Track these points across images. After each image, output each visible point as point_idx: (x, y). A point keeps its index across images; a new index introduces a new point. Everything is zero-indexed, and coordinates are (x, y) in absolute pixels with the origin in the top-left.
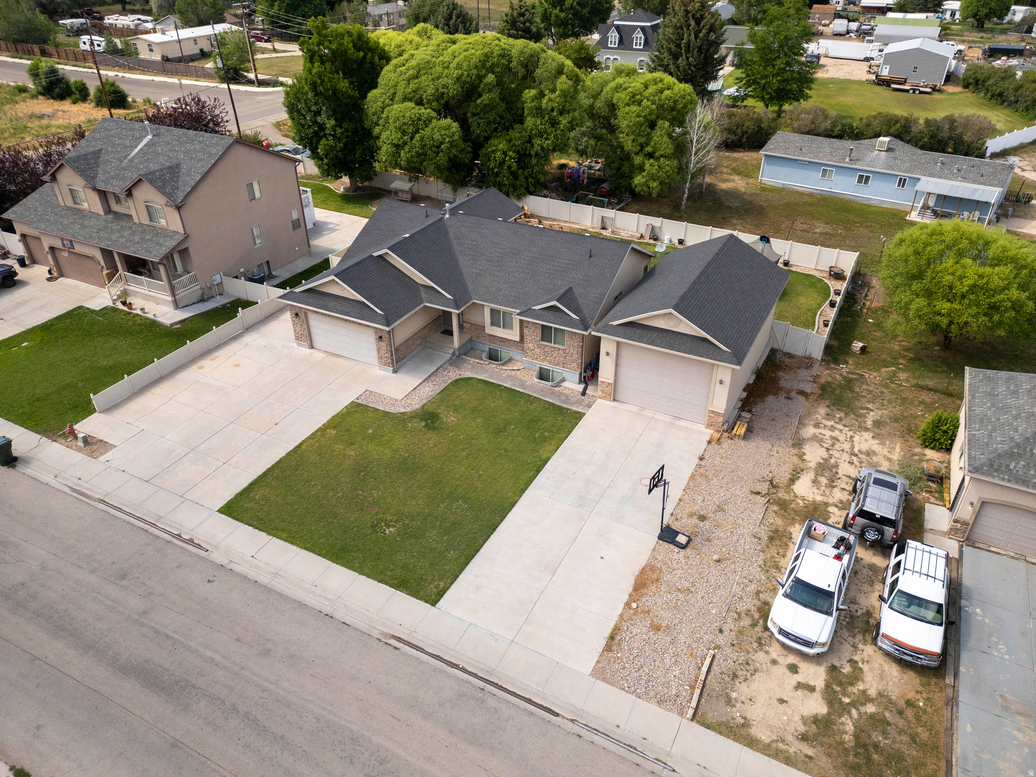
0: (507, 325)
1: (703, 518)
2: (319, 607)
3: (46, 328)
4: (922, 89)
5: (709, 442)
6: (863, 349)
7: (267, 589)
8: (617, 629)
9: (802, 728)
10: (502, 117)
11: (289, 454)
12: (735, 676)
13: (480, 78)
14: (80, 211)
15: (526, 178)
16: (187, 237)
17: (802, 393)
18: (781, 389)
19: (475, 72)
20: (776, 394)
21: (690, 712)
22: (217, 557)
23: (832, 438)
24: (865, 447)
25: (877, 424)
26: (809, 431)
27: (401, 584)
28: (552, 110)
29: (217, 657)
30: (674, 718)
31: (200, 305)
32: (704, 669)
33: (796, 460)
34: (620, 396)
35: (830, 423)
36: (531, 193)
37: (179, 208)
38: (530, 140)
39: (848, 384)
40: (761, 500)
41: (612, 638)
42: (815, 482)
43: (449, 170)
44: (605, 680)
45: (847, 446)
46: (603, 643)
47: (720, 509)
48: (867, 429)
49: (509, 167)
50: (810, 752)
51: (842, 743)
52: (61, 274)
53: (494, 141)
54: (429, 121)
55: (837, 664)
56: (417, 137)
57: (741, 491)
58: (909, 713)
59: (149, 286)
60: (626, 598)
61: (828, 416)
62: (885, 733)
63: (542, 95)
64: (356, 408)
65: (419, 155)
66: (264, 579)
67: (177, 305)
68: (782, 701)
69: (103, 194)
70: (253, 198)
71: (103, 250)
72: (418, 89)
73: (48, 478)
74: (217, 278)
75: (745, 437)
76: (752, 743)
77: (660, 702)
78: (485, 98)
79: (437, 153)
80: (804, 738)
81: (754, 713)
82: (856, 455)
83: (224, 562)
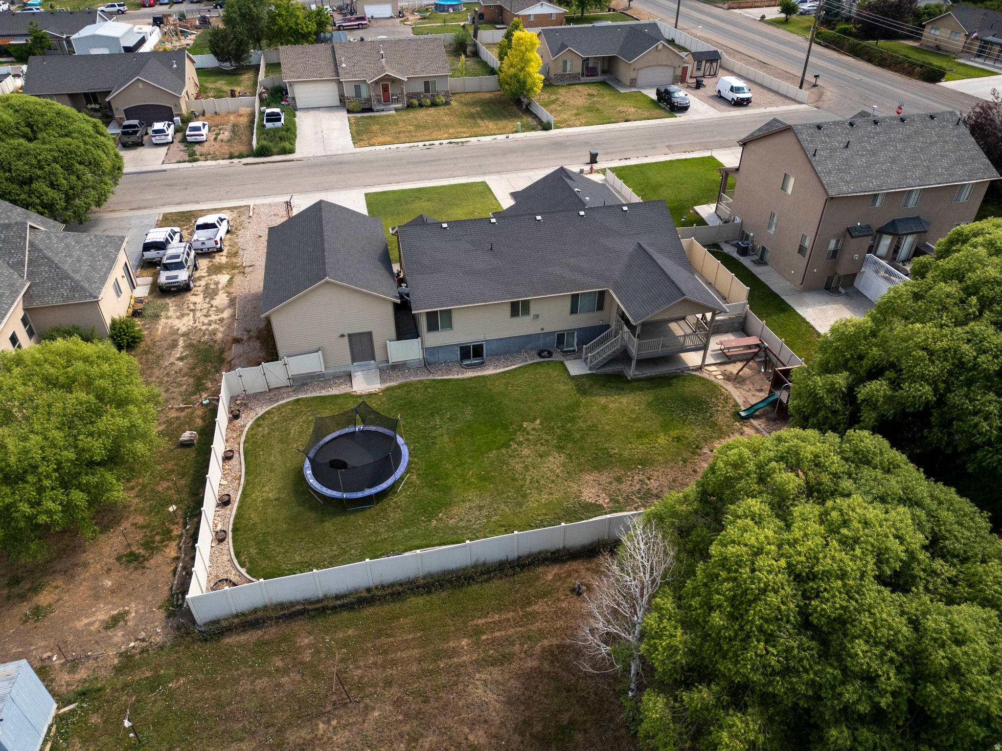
17: (237, 341)
18: (258, 338)
23: (210, 316)
24: (185, 319)
25: (174, 345)
26: (226, 314)
33: (232, 290)
35: (213, 326)
42: (217, 283)
45: (198, 314)
48: (183, 335)
61: (214, 332)
70: (784, 188)
82: (191, 310)
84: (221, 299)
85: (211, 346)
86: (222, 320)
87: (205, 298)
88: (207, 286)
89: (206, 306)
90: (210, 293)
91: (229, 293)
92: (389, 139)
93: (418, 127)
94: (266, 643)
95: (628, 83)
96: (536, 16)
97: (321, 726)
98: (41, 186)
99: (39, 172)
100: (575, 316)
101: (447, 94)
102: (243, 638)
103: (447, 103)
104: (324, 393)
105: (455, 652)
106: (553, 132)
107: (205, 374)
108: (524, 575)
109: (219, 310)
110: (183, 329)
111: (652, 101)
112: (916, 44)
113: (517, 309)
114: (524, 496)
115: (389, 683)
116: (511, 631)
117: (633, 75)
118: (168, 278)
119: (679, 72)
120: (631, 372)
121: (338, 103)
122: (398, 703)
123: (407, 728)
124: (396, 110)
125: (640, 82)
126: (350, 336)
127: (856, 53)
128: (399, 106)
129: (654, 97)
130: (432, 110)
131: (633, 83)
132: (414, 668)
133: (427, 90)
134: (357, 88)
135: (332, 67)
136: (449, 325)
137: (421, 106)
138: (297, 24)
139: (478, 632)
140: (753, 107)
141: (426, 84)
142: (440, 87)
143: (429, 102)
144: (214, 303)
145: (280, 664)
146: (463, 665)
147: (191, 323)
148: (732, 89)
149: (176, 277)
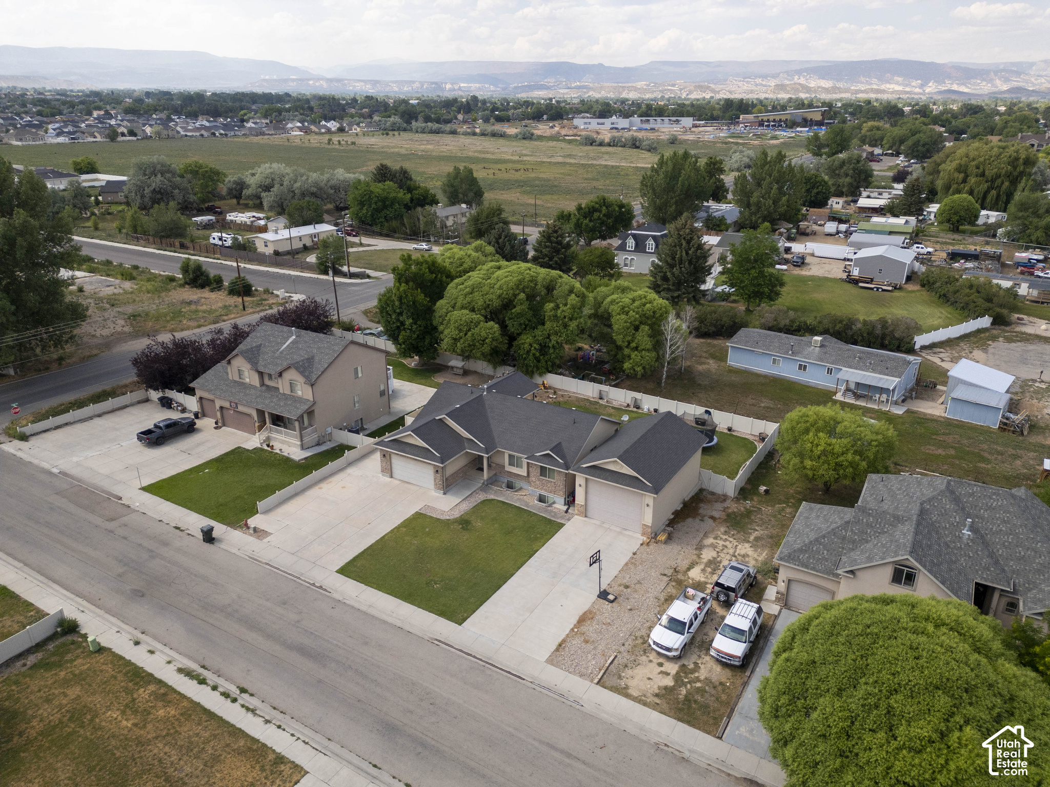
0: (519, 465)
1: (627, 587)
2: (395, 623)
3: (219, 460)
4: (884, 288)
5: (642, 545)
6: (766, 492)
7: (365, 613)
8: (564, 641)
9: (657, 691)
10: (530, 321)
11: (377, 542)
12: (626, 666)
13: (515, 296)
14: (243, 384)
15: (546, 362)
16: (314, 403)
17: (712, 518)
18: (699, 514)
19: (512, 292)
20: (694, 517)
21: (596, 681)
22: (336, 596)
23: (723, 545)
24: (743, 552)
25: (757, 539)
26: (710, 541)
27: (442, 614)
28: (565, 317)
29: (340, 644)
30: (587, 683)
31: (317, 447)
32: (609, 662)
33: (695, 557)
34: (589, 514)
35: (724, 537)
36: (550, 372)
37: (312, 385)
38: (549, 337)
39: (748, 513)
40: (666, 579)
41: (560, 645)
42: (703, 570)
43: (491, 354)
44: (552, 665)
45: (731, 551)
46: (554, 647)
47: (639, 582)
48: (748, 542)
49: (534, 355)
50: (658, 701)
51: (677, 699)
52: (224, 425)
53: (523, 337)
54: (477, 324)
55: (686, 663)
56: (469, 334)
57: (654, 574)
58: (720, 688)
59: (286, 434)
60: (572, 626)
61: (726, 533)
62: (702, 696)
63: (557, 307)
64: (418, 516)
65: (470, 345)
66: (364, 608)
67: (303, 448)
68: (649, 679)
69: (261, 374)
70: (357, 377)
71: (258, 410)
72: (472, 301)
73: (234, 551)
74: (329, 430)
75: (666, 542)
76: (628, 696)
77: (581, 676)
78: (518, 309)
79: (483, 345)
80: (657, 695)
81: (631, 683)
82: (735, 556)
83: (341, 599)
84: (708, 555)
86: (716, 538)
87: (720, 562)
89: (722, 555)
91: (699, 556)
107: (742, 515)
109: (714, 546)
110: (747, 545)
144: (714, 554)
147: (740, 546)
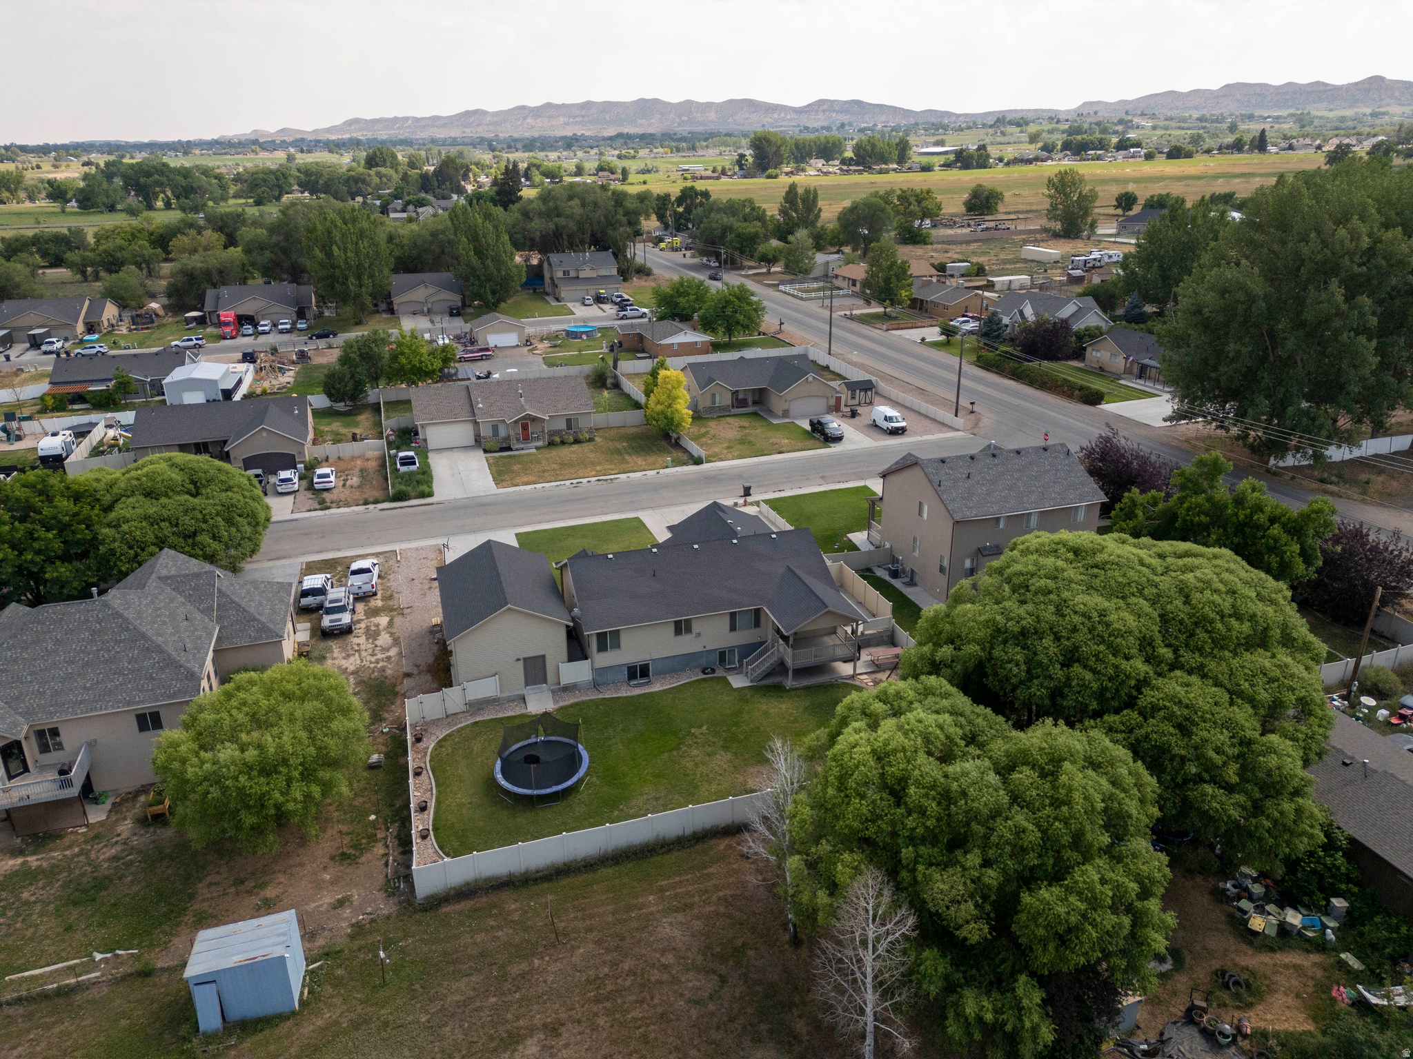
17: (408, 675)
18: (428, 671)
20: (429, 666)
23: (376, 655)
24: (352, 659)
26: (393, 653)
30: (402, 548)
33: (394, 632)
35: (381, 664)
40: (404, 606)
42: (378, 626)
45: (364, 654)
48: (352, 673)
61: (383, 669)
84: (384, 639)
85: (382, 682)
86: (389, 658)
87: (367, 639)
88: (368, 628)
89: (370, 646)
90: (372, 634)
91: (392, 634)
92: (534, 479)
93: (563, 465)
94: (479, 910)
95: (780, 413)
96: (680, 345)
97: (536, 961)
98: (204, 538)
99: (204, 526)
100: (734, 633)
101: (590, 430)
102: (458, 907)
103: (591, 440)
104: (500, 715)
105: (643, 906)
106: (705, 466)
107: (381, 707)
108: (699, 847)
109: (384, 650)
110: (352, 668)
111: (806, 431)
112: (1081, 365)
113: (681, 628)
114: (696, 787)
115: (589, 930)
116: (690, 888)
117: (785, 407)
118: (331, 621)
119: (832, 402)
120: (789, 682)
121: (473, 443)
122: (598, 942)
123: (609, 958)
124: (537, 448)
125: (792, 412)
126: (525, 659)
127: (1017, 376)
128: (540, 444)
129: (808, 428)
130: (575, 447)
131: (786, 414)
132: (610, 919)
133: (569, 426)
134: (495, 428)
135: (467, 407)
136: (617, 645)
137: (563, 443)
138: (421, 362)
139: (662, 890)
140: (909, 436)
141: (569, 422)
142: (583, 423)
143: (571, 439)
144: (378, 643)
145: (493, 923)
146: (651, 913)
147: (358, 662)
148: (886, 419)
149: (340, 620)
